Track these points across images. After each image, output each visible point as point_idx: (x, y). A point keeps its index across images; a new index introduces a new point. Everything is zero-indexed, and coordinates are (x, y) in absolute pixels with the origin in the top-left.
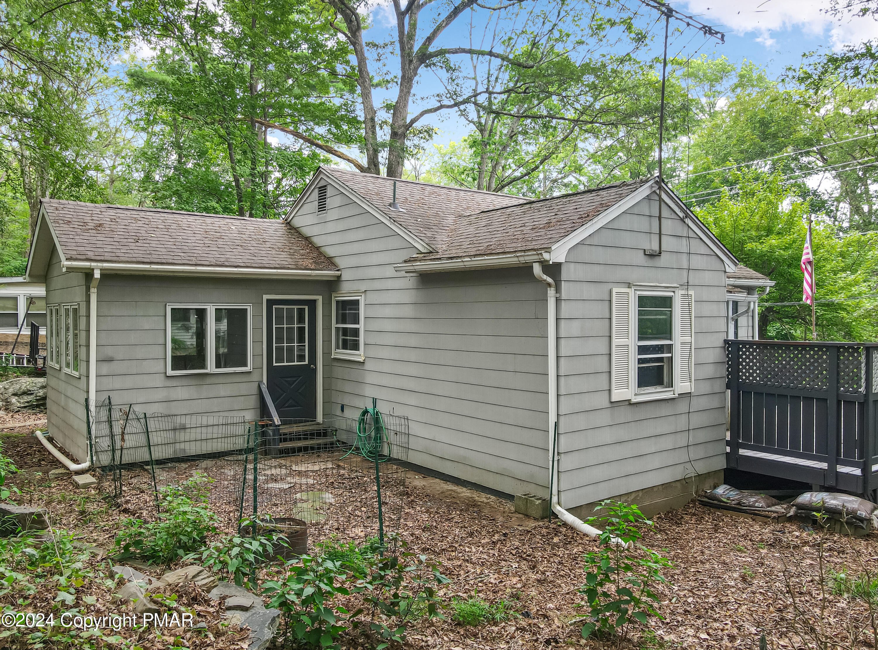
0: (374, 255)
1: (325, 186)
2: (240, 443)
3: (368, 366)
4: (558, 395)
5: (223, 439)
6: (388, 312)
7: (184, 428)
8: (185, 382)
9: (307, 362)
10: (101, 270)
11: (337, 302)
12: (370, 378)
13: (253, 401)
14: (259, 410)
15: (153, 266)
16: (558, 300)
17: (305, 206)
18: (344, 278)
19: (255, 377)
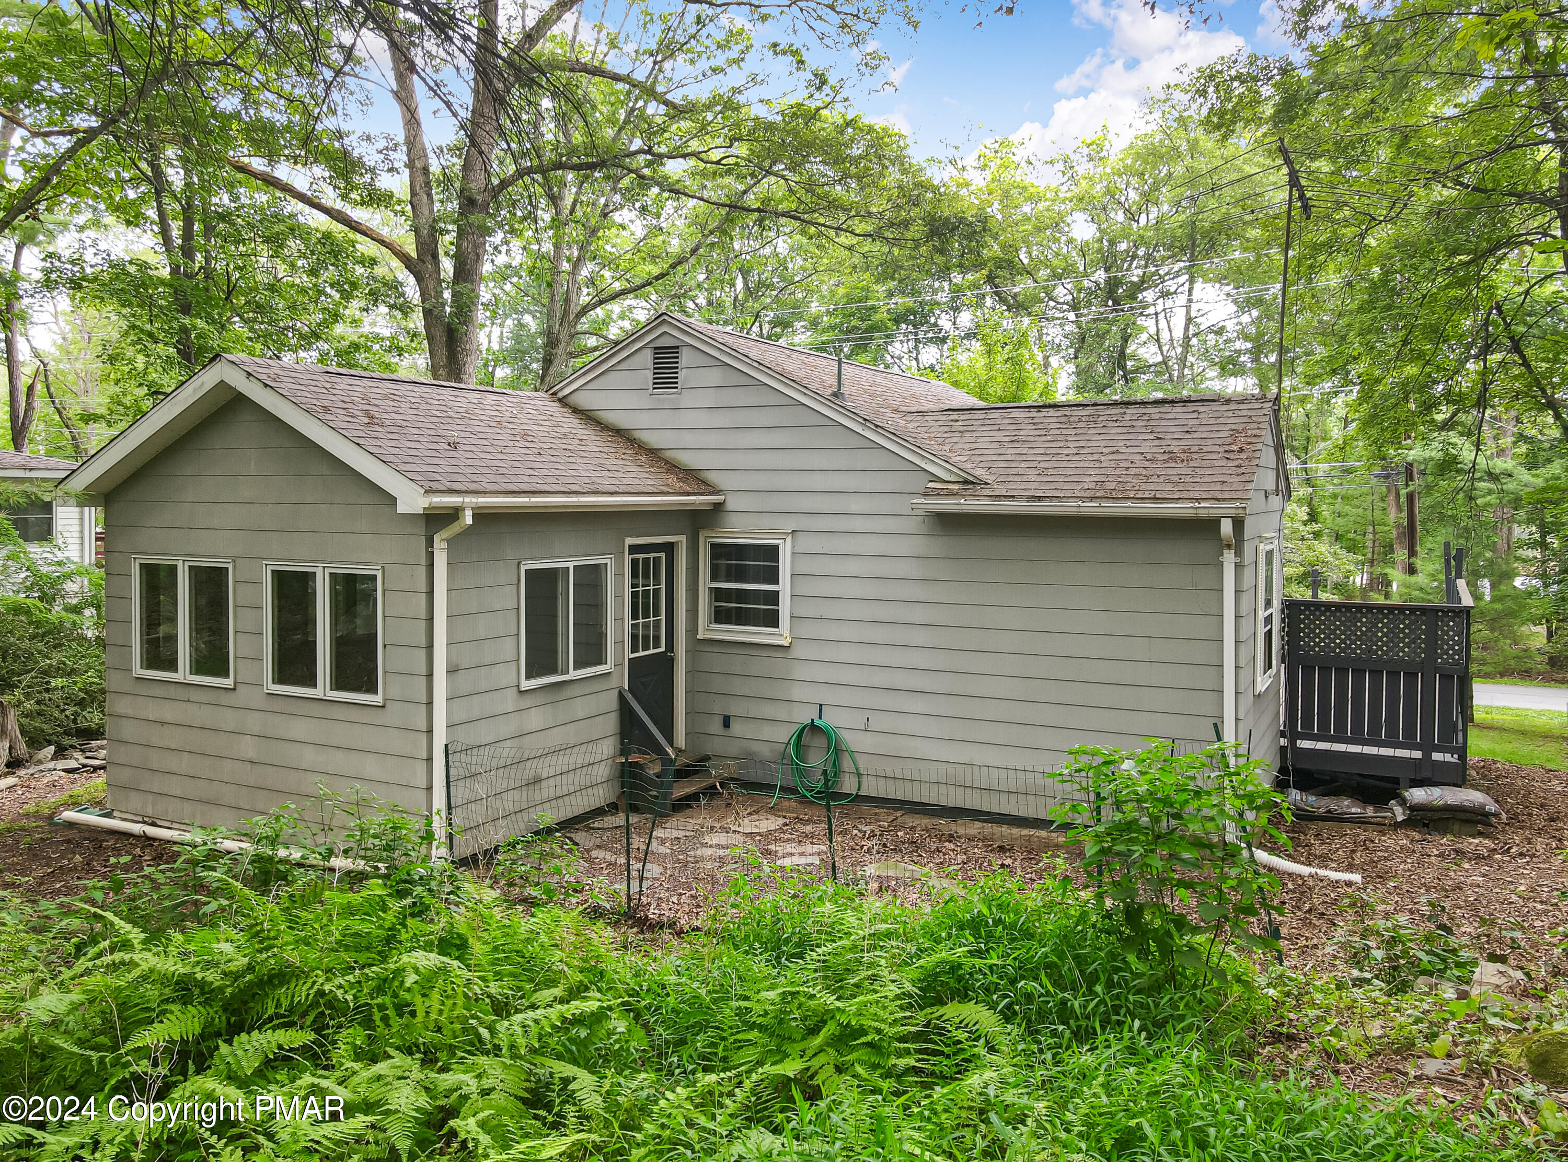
0: (818, 476)
1: (677, 347)
2: (599, 797)
3: (796, 653)
4: (1236, 693)
5: (590, 790)
6: (852, 567)
7: (537, 781)
8: (540, 698)
9: (663, 649)
10: (473, 509)
11: (713, 546)
12: (801, 672)
13: (610, 724)
14: (618, 737)
15: (533, 500)
16: (1239, 567)
17: (612, 375)
18: (730, 506)
19: (614, 682)
